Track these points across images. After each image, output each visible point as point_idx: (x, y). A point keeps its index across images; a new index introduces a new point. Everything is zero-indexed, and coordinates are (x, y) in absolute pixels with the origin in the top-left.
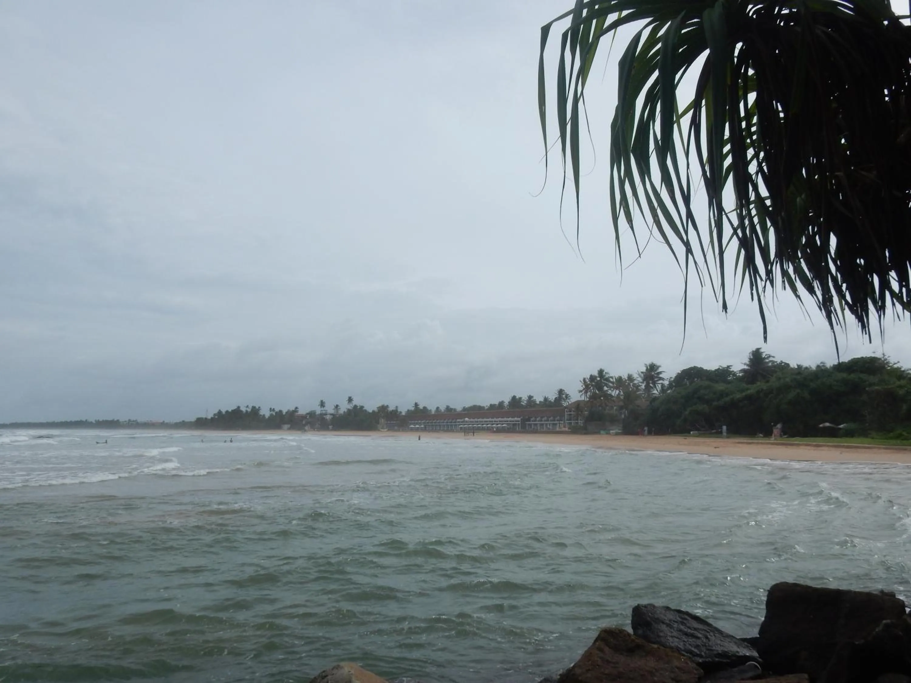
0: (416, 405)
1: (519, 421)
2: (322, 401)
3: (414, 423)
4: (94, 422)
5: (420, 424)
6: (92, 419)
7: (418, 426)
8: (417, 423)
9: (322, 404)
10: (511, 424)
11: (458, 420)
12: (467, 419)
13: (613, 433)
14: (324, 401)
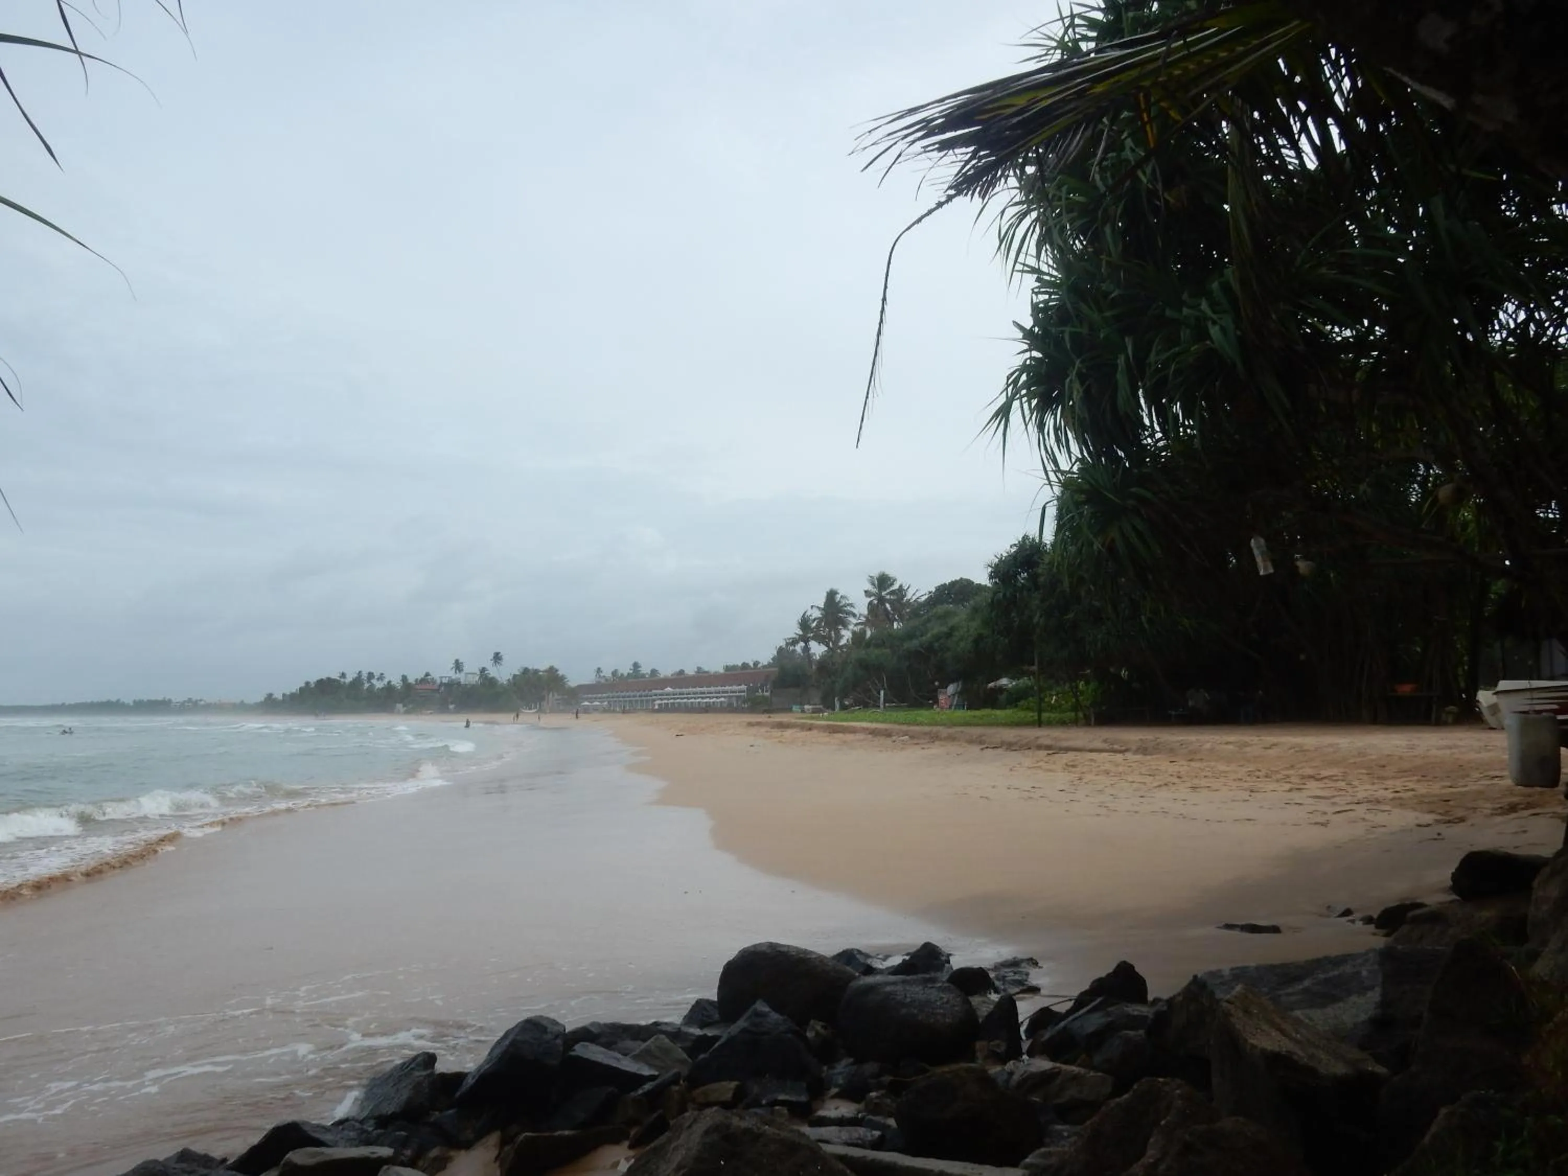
0: (636, 666)
1: (744, 692)
2: (457, 662)
3: (591, 698)
4: (132, 704)
5: (601, 700)
6: (129, 700)
7: (598, 703)
8: (596, 698)
9: (458, 666)
10: (732, 696)
11: (654, 691)
12: (669, 689)
13: (809, 710)
14: (460, 661)
